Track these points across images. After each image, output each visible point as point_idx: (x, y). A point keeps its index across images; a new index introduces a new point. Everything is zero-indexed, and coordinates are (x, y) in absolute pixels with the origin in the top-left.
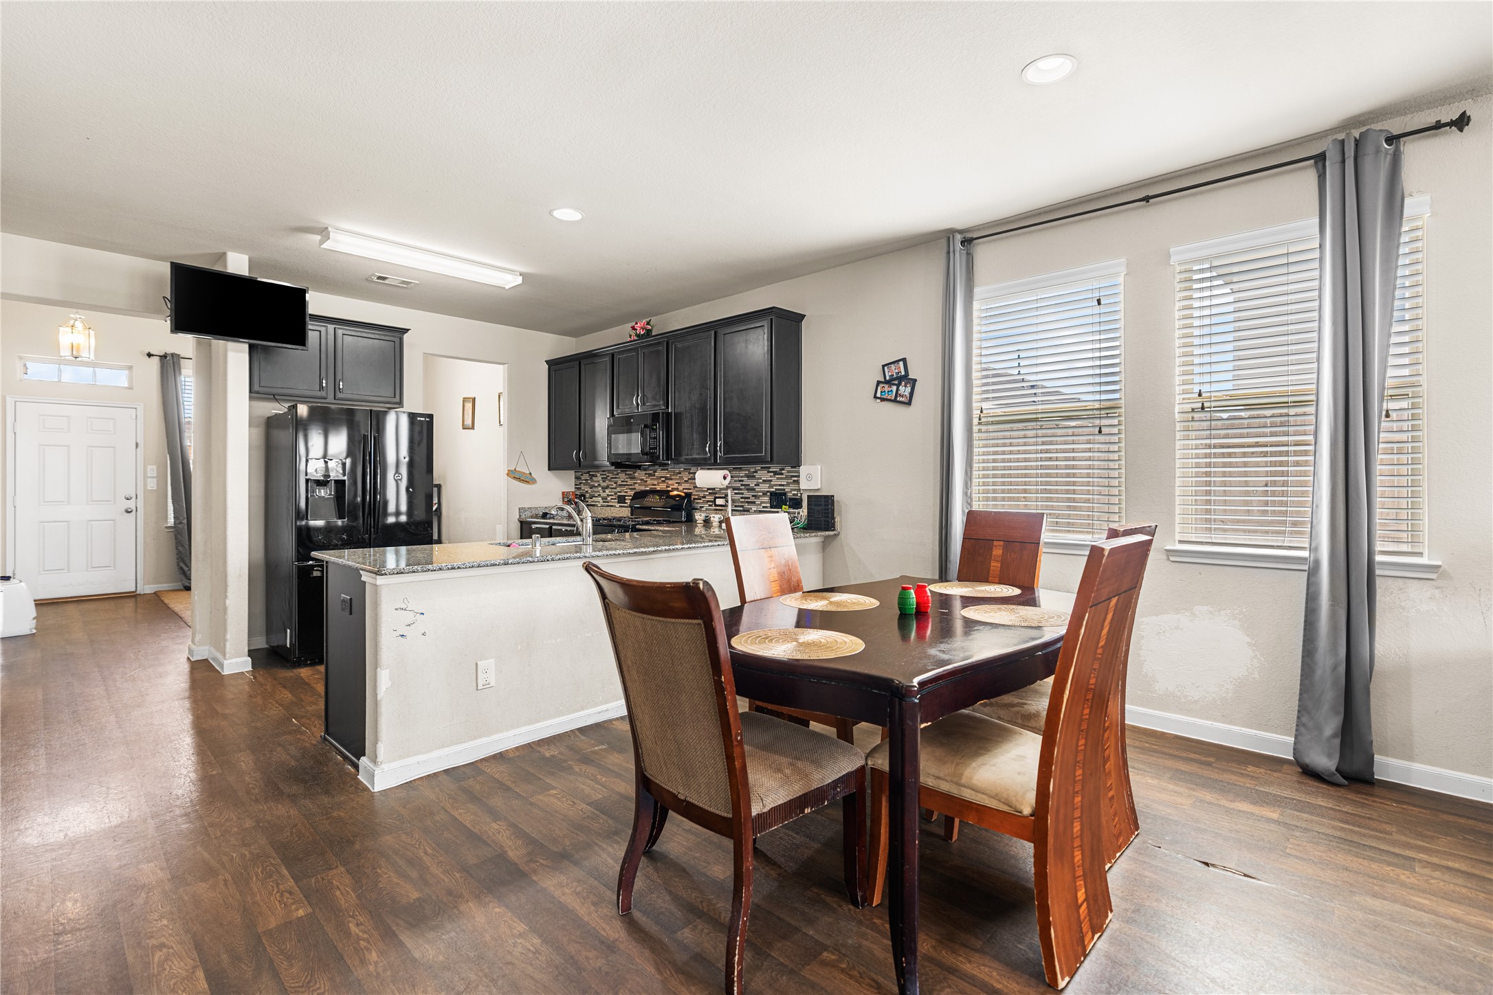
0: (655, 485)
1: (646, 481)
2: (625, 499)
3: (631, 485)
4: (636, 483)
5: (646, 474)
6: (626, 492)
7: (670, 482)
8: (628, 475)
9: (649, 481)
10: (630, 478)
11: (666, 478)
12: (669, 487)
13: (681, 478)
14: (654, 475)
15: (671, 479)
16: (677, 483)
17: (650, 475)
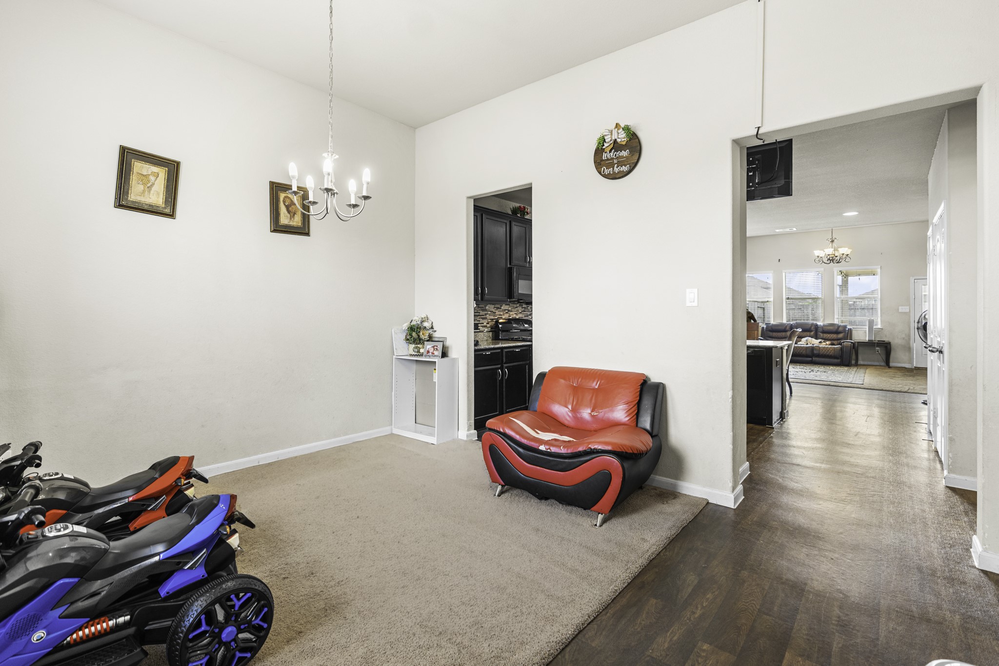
0: (501, 315)
1: (495, 313)
2: (479, 326)
3: (483, 315)
4: (487, 314)
5: (494, 307)
6: (479, 321)
7: (511, 313)
8: (481, 307)
9: (497, 313)
10: (482, 310)
11: (509, 311)
12: (510, 316)
13: (518, 310)
14: (501, 308)
15: (512, 311)
16: (515, 314)
17: (498, 308)
